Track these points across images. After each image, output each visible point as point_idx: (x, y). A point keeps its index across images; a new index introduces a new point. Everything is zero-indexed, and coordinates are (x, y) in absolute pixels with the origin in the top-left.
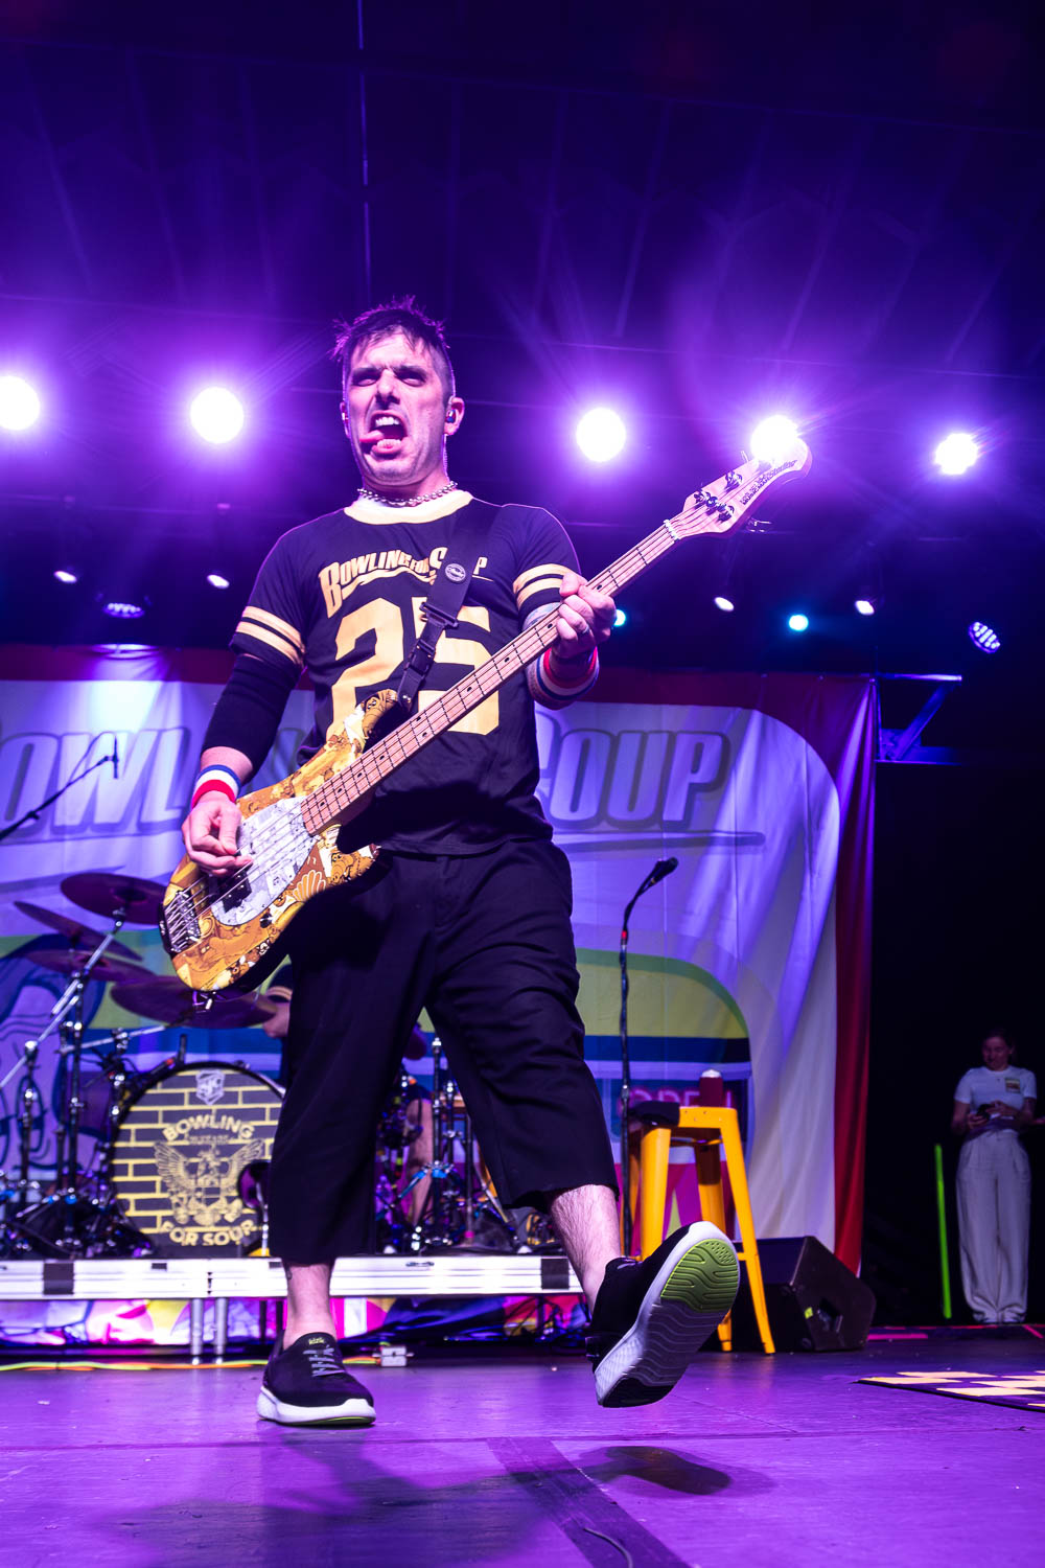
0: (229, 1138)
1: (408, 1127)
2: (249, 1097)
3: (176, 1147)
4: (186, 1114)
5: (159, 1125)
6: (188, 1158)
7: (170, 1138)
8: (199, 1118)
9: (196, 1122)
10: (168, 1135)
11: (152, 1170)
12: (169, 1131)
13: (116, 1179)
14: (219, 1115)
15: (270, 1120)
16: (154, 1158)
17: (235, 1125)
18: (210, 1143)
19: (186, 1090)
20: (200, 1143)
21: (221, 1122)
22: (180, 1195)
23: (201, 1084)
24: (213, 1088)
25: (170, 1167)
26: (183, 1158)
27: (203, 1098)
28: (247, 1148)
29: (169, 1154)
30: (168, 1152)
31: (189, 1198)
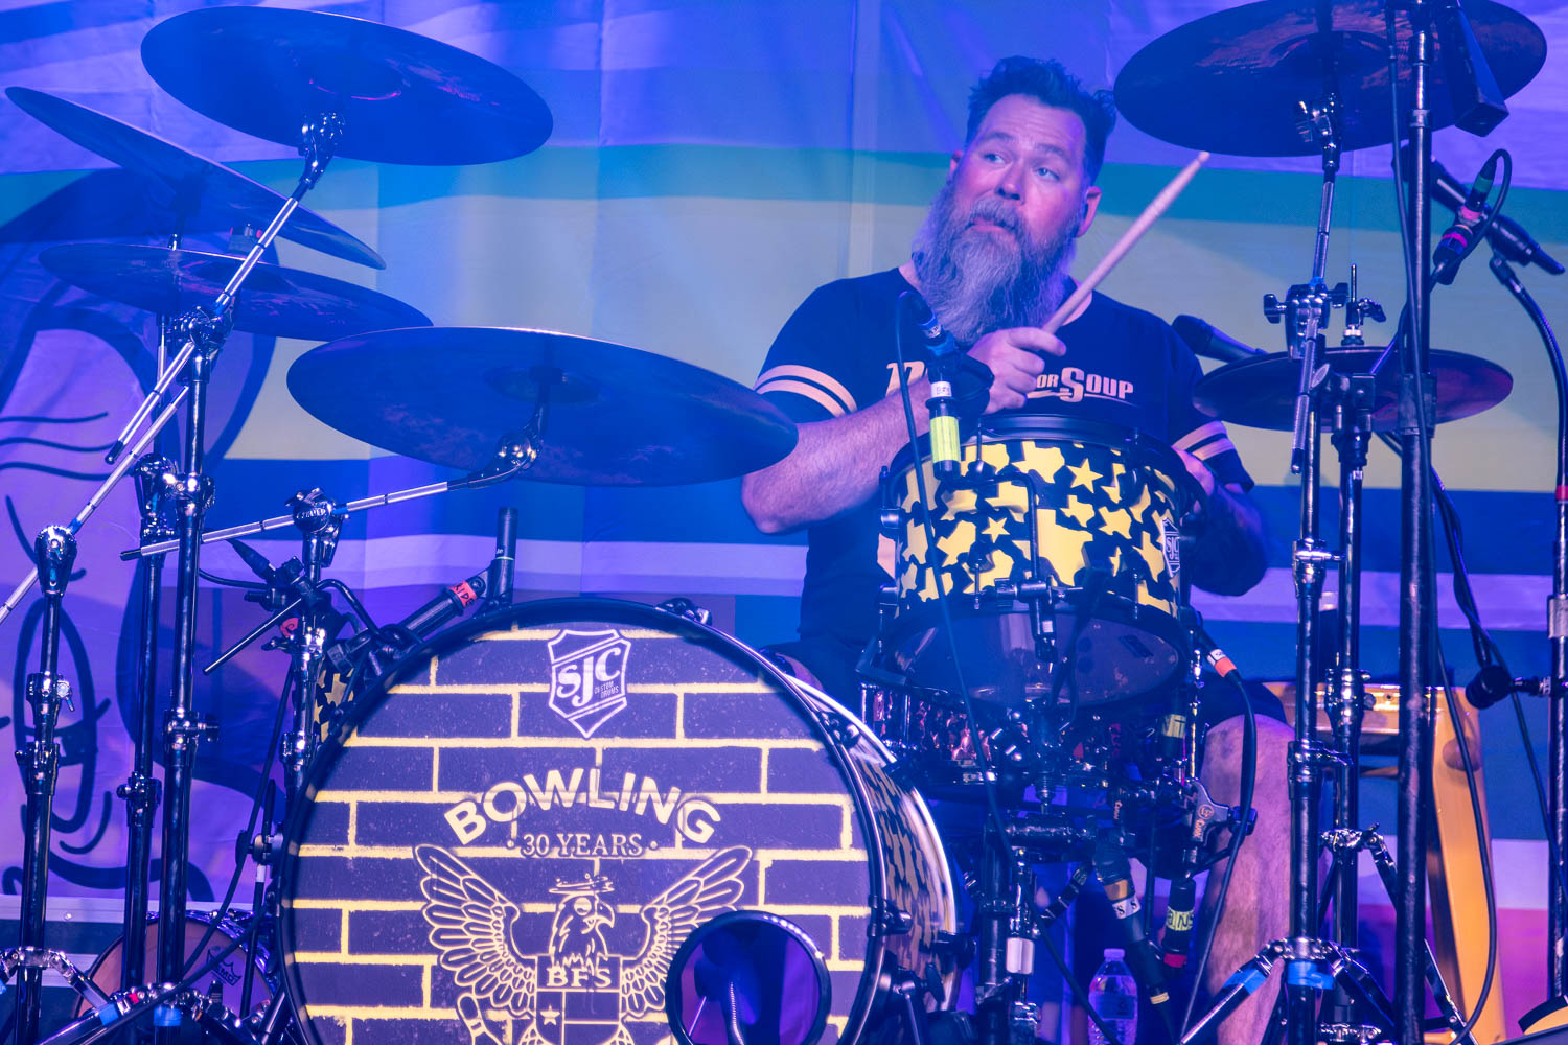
0: (645, 844)
2: (706, 717)
3: (478, 864)
4: (512, 765)
5: (433, 796)
6: (517, 902)
7: (465, 838)
8: (554, 777)
9: (543, 789)
10: (458, 827)
11: (407, 933)
12: (462, 815)
13: (302, 957)
14: (615, 767)
15: (772, 789)
16: (418, 896)
17: (664, 801)
18: (586, 856)
19: (514, 690)
20: (555, 854)
21: (620, 789)
22: (493, 1015)
23: (559, 670)
24: (597, 683)
25: (461, 927)
26: (501, 901)
27: (565, 716)
28: (701, 874)
29: (461, 888)
30: (456, 881)
31: (520, 1027)
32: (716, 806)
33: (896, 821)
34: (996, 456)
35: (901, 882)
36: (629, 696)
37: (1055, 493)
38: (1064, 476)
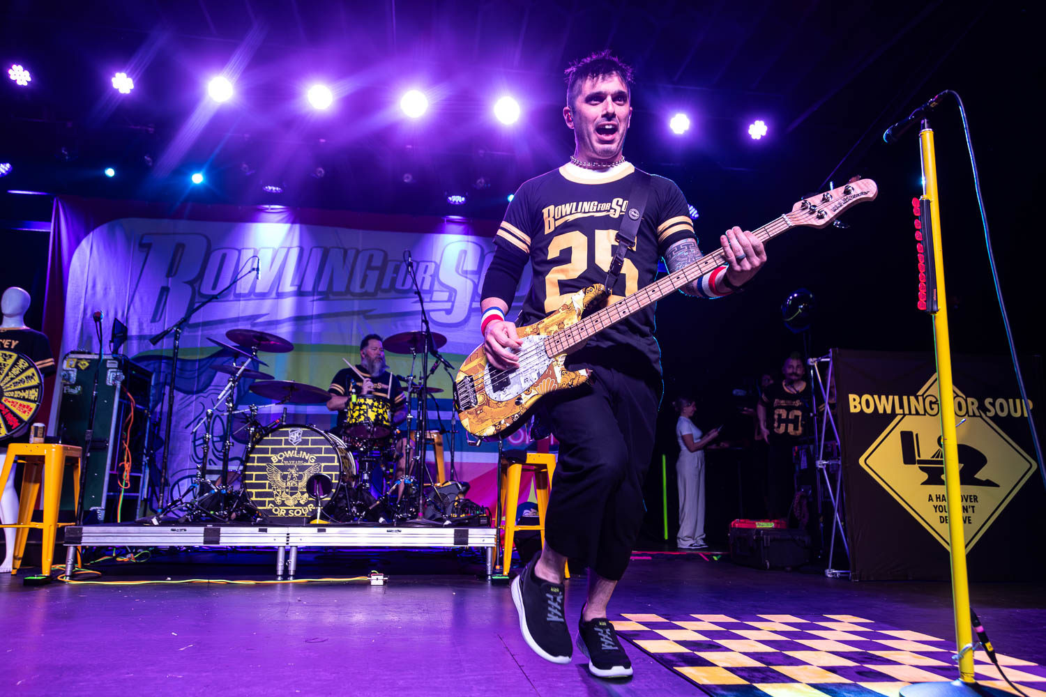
0: (304, 463)
1: (396, 453)
2: (314, 442)
3: (275, 466)
4: (282, 450)
5: (269, 455)
6: (282, 472)
7: (274, 462)
8: (289, 452)
9: (287, 454)
10: (273, 460)
11: (264, 477)
12: (274, 458)
13: (247, 481)
14: (299, 450)
15: (324, 454)
16: (266, 471)
17: (307, 456)
18: (294, 465)
19: (283, 438)
20: (289, 465)
21: (300, 454)
22: (278, 490)
23: (291, 435)
24: (297, 437)
25: (273, 476)
26: (280, 472)
27: (291, 442)
28: (312, 467)
30: (273, 469)
31: (282, 492)
32: (315, 457)
33: (346, 458)
34: (362, 401)
35: (346, 467)
36: (302, 439)
37: (371, 407)
38: (373, 404)
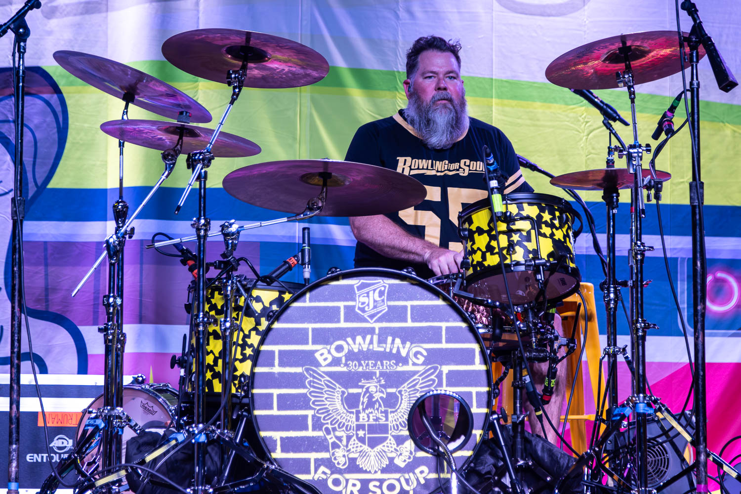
0: (397, 364)
2: (420, 314)
3: (329, 374)
4: (342, 334)
5: (310, 347)
6: (346, 388)
7: (323, 363)
8: (359, 339)
9: (355, 343)
10: (320, 359)
11: (302, 402)
12: (322, 355)
14: (383, 335)
15: (447, 342)
16: (305, 387)
17: (404, 348)
18: (373, 369)
19: (341, 304)
20: (360, 369)
21: (386, 343)
22: (338, 434)
23: (359, 296)
24: (375, 301)
25: (323, 399)
26: (339, 388)
27: (363, 314)
28: (420, 376)
29: (323, 383)
30: (321, 381)
31: (349, 438)
32: (426, 349)
34: (513, 209)
36: (389, 307)
38: (539, 217)
